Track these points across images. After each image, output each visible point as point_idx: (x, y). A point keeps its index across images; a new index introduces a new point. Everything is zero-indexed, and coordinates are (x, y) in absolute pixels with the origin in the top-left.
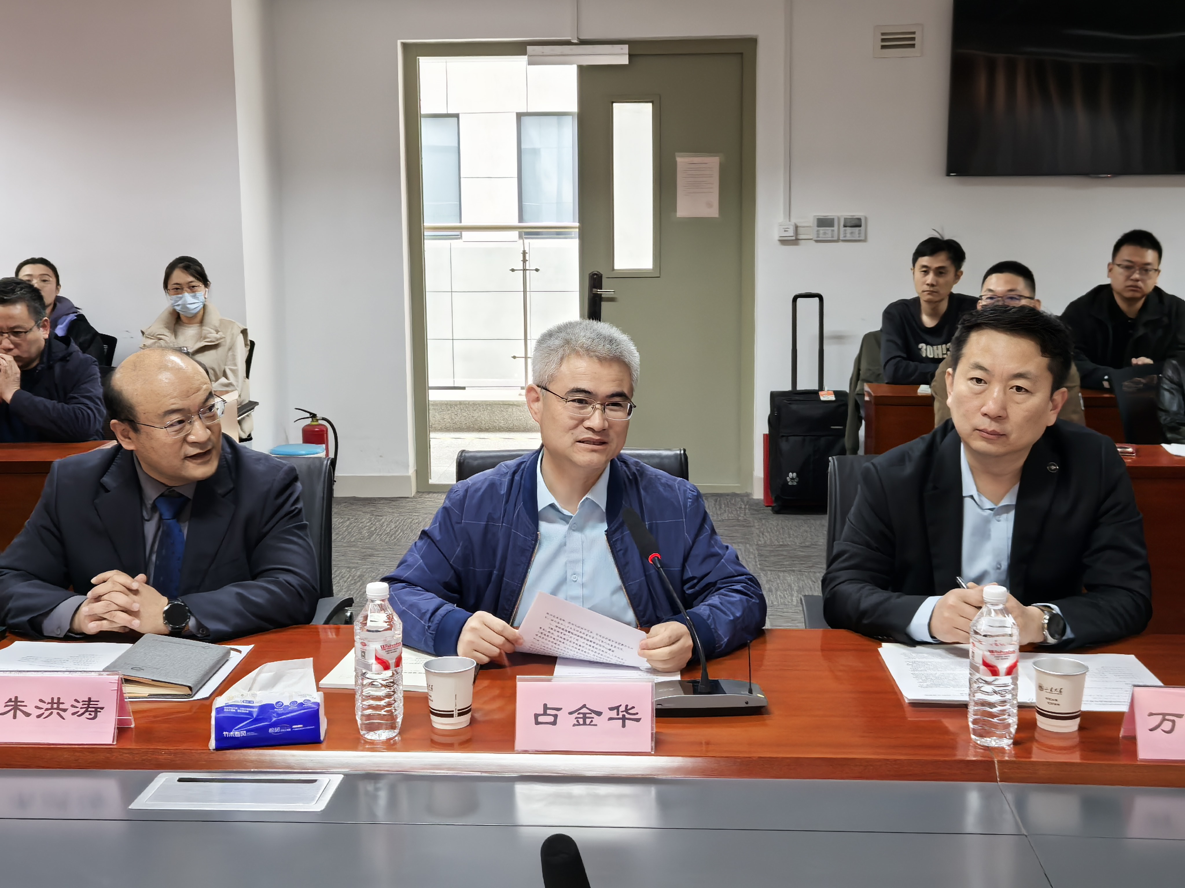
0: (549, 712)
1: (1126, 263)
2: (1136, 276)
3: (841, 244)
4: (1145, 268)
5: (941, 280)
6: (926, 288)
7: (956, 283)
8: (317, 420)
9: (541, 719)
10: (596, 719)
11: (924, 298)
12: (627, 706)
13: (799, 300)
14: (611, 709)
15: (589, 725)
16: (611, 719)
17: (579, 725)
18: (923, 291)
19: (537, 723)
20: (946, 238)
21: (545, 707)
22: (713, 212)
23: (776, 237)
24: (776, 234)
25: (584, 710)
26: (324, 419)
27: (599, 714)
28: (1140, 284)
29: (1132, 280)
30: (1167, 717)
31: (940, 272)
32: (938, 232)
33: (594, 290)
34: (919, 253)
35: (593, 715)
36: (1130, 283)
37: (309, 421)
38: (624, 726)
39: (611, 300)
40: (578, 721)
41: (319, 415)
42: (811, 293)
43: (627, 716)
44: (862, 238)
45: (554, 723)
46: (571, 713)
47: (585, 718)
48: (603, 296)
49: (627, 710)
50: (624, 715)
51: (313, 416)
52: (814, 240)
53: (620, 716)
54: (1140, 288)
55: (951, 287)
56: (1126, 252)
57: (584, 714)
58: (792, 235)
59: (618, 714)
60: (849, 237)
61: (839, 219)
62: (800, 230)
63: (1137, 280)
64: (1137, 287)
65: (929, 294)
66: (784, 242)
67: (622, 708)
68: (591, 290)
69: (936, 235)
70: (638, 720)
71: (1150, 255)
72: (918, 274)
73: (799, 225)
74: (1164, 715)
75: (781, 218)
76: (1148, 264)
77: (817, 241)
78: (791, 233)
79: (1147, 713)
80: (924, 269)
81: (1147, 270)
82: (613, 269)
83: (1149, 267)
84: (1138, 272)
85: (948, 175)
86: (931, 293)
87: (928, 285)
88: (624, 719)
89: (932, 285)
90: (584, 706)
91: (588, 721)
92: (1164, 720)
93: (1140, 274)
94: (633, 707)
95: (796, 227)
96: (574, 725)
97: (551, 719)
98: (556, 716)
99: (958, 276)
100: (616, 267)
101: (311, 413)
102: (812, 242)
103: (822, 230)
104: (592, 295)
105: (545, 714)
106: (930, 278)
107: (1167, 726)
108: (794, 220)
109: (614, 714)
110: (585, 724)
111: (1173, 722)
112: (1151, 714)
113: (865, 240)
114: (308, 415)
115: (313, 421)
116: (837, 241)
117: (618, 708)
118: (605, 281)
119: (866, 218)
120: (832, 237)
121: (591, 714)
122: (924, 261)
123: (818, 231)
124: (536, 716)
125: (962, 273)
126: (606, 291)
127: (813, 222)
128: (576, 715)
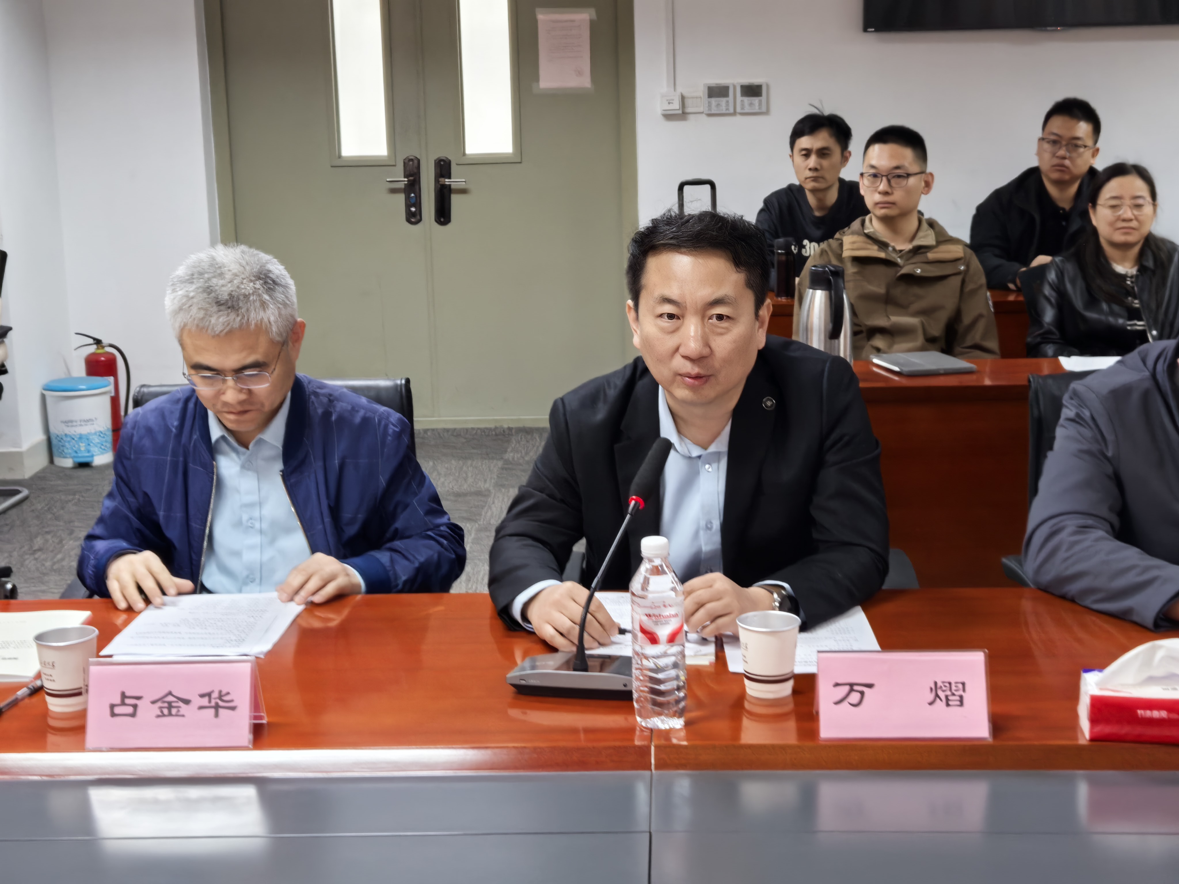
0: (127, 701)
1: (1053, 137)
2: (1062, 152)
3: (738, 118)
4: (1074, 144)
5: (825, 163)
6: (809, 174)
7: (844, 166)
8: (103, 347)
9: (117, 710)
10: (184, 709)
11: (809, 185)
12: (220, 692)
13: (686, 188)
14: (202, 696)
15: (177, 715)
16: (201, 708)
17: (163, 715)
18: (806, 178)
19: (113, 715)
20: (827, 112)
21: (124, 696)
22: (585, 82)
23: (659, 111)
24: (659, 107)
25: (170, 698)
26: (112, 346)
27: (187, 702)
28: (1067, 162)
29: (1057, 157)
30: (856, 688)
31: (823, 153)
32: (816, 108)
33: (441, 180)
34: (797, 133)
35: (181, 704)
36: (1056, 161)
37: (93, 349)
38: (217, 715)
39: (463, 191)
40: (162, 712)
41: (105, 341)
42: (701, 179)
43: (221, 704)
44: (764, 109)
45: (133, 715)
46: (153, 702)
47: (170, 706)
48: (452, 187)
49: (220, 697)
50: (217, 704)
51: (98, 342)
52: (705, 114)
53: (213, 704)
54: (1067, 167)
55: (839, 171)
56: (1058, 124)
57: (170, 703)
58: (678, 107)
59: (210, 702)
60: (747, 109)
61: (735, 87)
62: (688, 102)
63: (1064, 158)
64: (1063, 166)
65: (813, 181)
66: (669, 117)
67: (215, 695)
68: (437, 181)
69: (815, 111)
70: (233, 708)
71: (1083, 128)
72: (798, 159)
73: (686, 94)
74: (851, 685)
75: (663, 87)
76: (1078, 138)
77: (710, 115)
78: (676, 106)
79: (833, 683)
80: (804, 152)
81: (1077, 146)
82: (464, 154)
83: (1080, 143)
84: (1064, 148)
85: (865, 30)
86: (815, 179)
87: (810, 169)
88: (217, 707)
89: (815, 170)
90: (170, 693)
91: (174, 711)
92: (852, 690)
93: (1068, 150)
94: (228, 693)
95: (683, 98)
96: (158, 716)
97: (130, 710)
98: (135, 706)
99: (845, 158)
100: (468, 151)
101: (94, 339)
102: (704, 117)
103: (714, 101)
104: (439, 186)
105: (123, 704)
106: (812, 161)
107: (855, 697)
108: (680, 89)
109: (205, 701)
110: (170, 714)
111: (862, 693)
112: (837, 685)
113: (767, 113)
114: (91, 341)
115: (98, 349)
116: (734, 114)
117: (209, 695)
118: (454, 169)
119: (768, 86)
120: (727, 109)
121: (177, 702)
122: (805, 142)
123: (709, 102)
124: (112, 706)
125: (850, 153)
126: (455, 181)
127: (701, 92)
128: (159, 704)
